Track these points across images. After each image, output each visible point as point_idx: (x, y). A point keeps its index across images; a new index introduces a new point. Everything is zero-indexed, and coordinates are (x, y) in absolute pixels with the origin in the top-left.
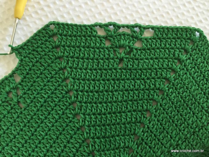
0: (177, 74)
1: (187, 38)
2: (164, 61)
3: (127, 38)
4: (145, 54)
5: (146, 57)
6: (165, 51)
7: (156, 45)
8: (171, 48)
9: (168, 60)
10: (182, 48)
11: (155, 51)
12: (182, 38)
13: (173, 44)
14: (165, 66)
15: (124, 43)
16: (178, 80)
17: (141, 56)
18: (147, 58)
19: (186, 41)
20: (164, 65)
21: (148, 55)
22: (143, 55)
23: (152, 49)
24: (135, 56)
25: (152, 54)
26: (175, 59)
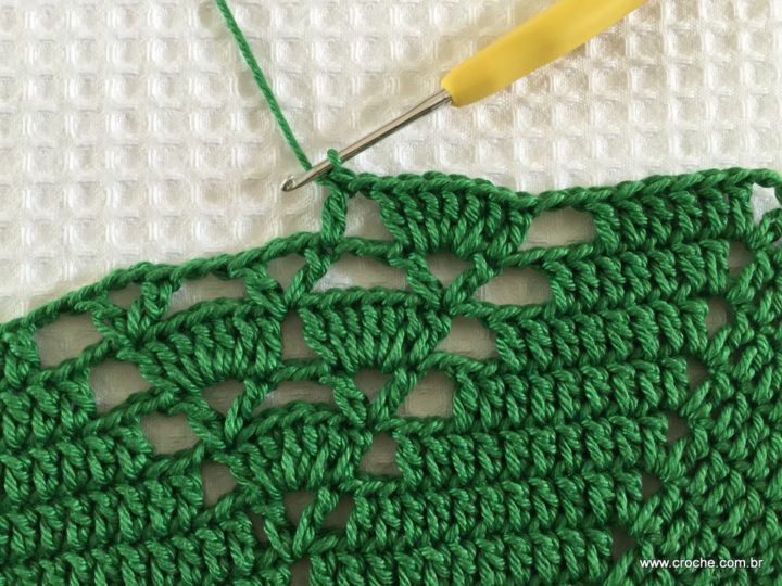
1: (647, 407)
2: (536, 545)
3: (317, 444)
5: (434, 530)
7: (478, 465)
8: (565, 473)
9: (559, 539)
10: (627, 468)
11: (480, 496)
12: (619, 412)
13: (574, 452)
15: (301, 474)
17: (401, 532)
18: (442, 534)
19: (643, 427)
20: (539, 570)
21: (440, 520)
22: (416, 524)
23: (461, 487)
24: (372, 534)
25: (467, 515)
26: (598, 526)
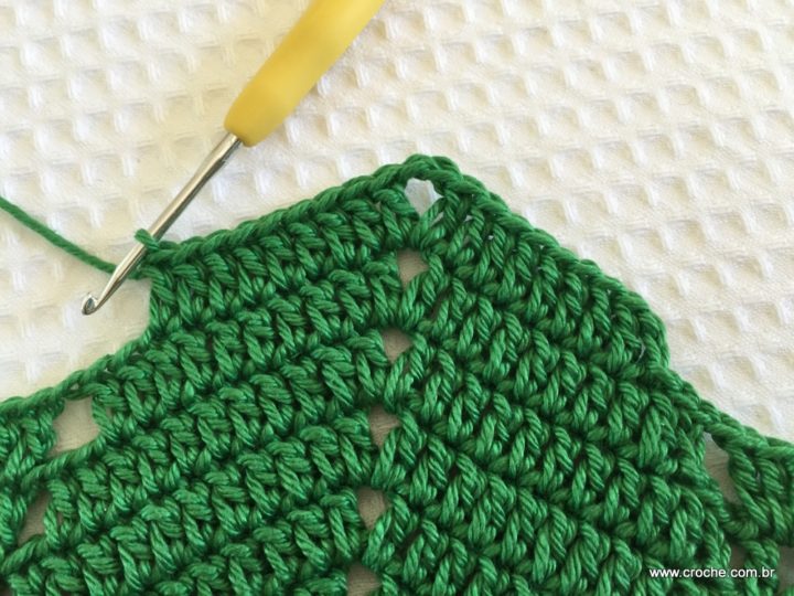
0: (400, 502)
2: (277, 457)
4: (135, 466)
6: (257, 389)
9: (302, 440)
11: (195, 418)
14: (297, 487)
16: (422, 541)
18: (160, 484)
20: (286, 487)
